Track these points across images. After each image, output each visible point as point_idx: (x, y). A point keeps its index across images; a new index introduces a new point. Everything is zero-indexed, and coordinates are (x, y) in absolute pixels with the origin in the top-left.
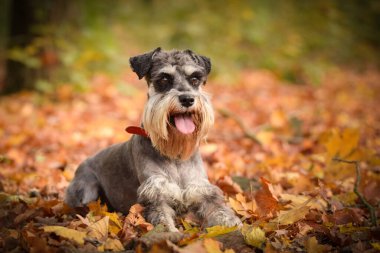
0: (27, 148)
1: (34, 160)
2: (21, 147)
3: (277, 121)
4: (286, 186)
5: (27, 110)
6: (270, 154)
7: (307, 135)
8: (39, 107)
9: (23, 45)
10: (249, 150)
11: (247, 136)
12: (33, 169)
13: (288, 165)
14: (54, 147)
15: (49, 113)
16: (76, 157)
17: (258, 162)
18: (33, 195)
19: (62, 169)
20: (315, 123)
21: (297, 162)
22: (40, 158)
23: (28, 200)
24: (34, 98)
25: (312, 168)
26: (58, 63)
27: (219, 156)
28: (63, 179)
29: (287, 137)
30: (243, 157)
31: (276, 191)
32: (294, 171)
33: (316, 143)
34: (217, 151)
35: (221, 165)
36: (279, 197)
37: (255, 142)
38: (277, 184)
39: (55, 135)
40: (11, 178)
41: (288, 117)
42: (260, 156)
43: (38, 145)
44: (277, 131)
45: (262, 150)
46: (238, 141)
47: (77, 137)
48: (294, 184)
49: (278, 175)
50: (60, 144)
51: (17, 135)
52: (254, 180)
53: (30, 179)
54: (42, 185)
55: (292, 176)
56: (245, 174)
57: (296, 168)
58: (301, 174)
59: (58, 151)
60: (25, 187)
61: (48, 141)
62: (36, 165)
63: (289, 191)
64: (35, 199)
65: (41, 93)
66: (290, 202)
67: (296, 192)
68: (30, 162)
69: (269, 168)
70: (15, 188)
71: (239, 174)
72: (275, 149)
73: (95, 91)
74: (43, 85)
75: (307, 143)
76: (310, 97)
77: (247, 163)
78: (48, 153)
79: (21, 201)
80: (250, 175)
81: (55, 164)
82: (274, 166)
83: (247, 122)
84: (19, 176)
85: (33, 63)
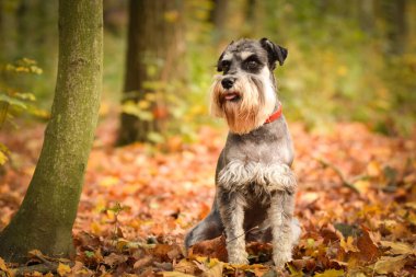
0: (142, 196)
1: (149, 208)
2: (136, 195)
3: (372, 170)
4: (385, 233)
5: (141, 160)
6: (367, 202)
7: (401, 184)
8: (152, 157)
9: (136, 100)
10: (347, 198)
11: (345, 185)
12: (149, 216)
13: (385, 213)
14: (167, 195)
15: (161, 163)
16: (188, 205)
17: (357, 210)
18: (150, 241)
19: (175, 216)
20: (407, 173)
21: (393, 210)
22: (154, 205)
23: (146, 245)
24: (147, 148)
25: (407, 215)
26: (169, 116)
27: (320, 204)
28: (178, 225)
29: (382, 185)
30: (342, 204)
31: (375, 238)
32: (391, 219)
33: (409, 191)
34: (319, 199)
35: (323, 213)
36: (379, 244)
37: (353, 190)
38: (376, 231)
39: (167, 184)
40: (129, 224)
41: (382, 167)
42: (358, 204)
43: (152, 193)
44: (373, 179)
45: (360, 199)
46: (337, 189)
47: (188, 186)
48: (392, 231)
49: (377, 222)
50: (172, 193)
51: (132, 183)
52: (355, 227)
53: (146, 226)
54: (158, 231)
55: (389, 223)
56: (346, 221)
57: (392, 215)
58: (398, 222)
59: (172, 199)
60: (143, 233)
61: (162, 189)
62: (151, 212)
63: (388, 237)
64: (153, 246)
65: (153, 143)
66: (389, 248)
67: (394, 238)
68: (145, 210)
69: (369, 216)
70: (133, 234)
71: (340, 221)
72: (371, 196)
73: (202, 143)
74: (154, 136)
75: (401, 192)
76: (401, 147)
77: (346, 210)
78: (161, 200)
79: (140, 248)
80: (350, 222)
81: (169, 212)
82: (373, 213)
83: (345, 171)
84: (136, 223)
85: (146, 116)
